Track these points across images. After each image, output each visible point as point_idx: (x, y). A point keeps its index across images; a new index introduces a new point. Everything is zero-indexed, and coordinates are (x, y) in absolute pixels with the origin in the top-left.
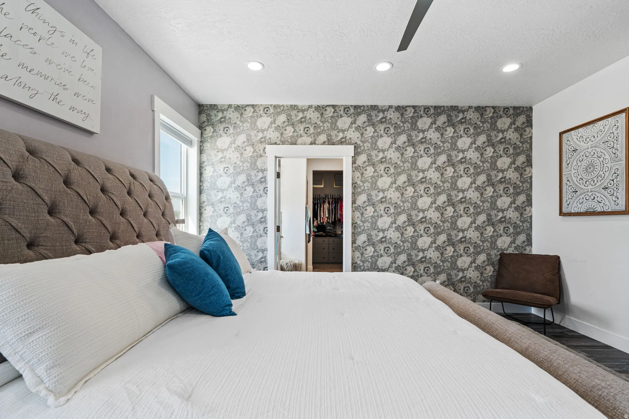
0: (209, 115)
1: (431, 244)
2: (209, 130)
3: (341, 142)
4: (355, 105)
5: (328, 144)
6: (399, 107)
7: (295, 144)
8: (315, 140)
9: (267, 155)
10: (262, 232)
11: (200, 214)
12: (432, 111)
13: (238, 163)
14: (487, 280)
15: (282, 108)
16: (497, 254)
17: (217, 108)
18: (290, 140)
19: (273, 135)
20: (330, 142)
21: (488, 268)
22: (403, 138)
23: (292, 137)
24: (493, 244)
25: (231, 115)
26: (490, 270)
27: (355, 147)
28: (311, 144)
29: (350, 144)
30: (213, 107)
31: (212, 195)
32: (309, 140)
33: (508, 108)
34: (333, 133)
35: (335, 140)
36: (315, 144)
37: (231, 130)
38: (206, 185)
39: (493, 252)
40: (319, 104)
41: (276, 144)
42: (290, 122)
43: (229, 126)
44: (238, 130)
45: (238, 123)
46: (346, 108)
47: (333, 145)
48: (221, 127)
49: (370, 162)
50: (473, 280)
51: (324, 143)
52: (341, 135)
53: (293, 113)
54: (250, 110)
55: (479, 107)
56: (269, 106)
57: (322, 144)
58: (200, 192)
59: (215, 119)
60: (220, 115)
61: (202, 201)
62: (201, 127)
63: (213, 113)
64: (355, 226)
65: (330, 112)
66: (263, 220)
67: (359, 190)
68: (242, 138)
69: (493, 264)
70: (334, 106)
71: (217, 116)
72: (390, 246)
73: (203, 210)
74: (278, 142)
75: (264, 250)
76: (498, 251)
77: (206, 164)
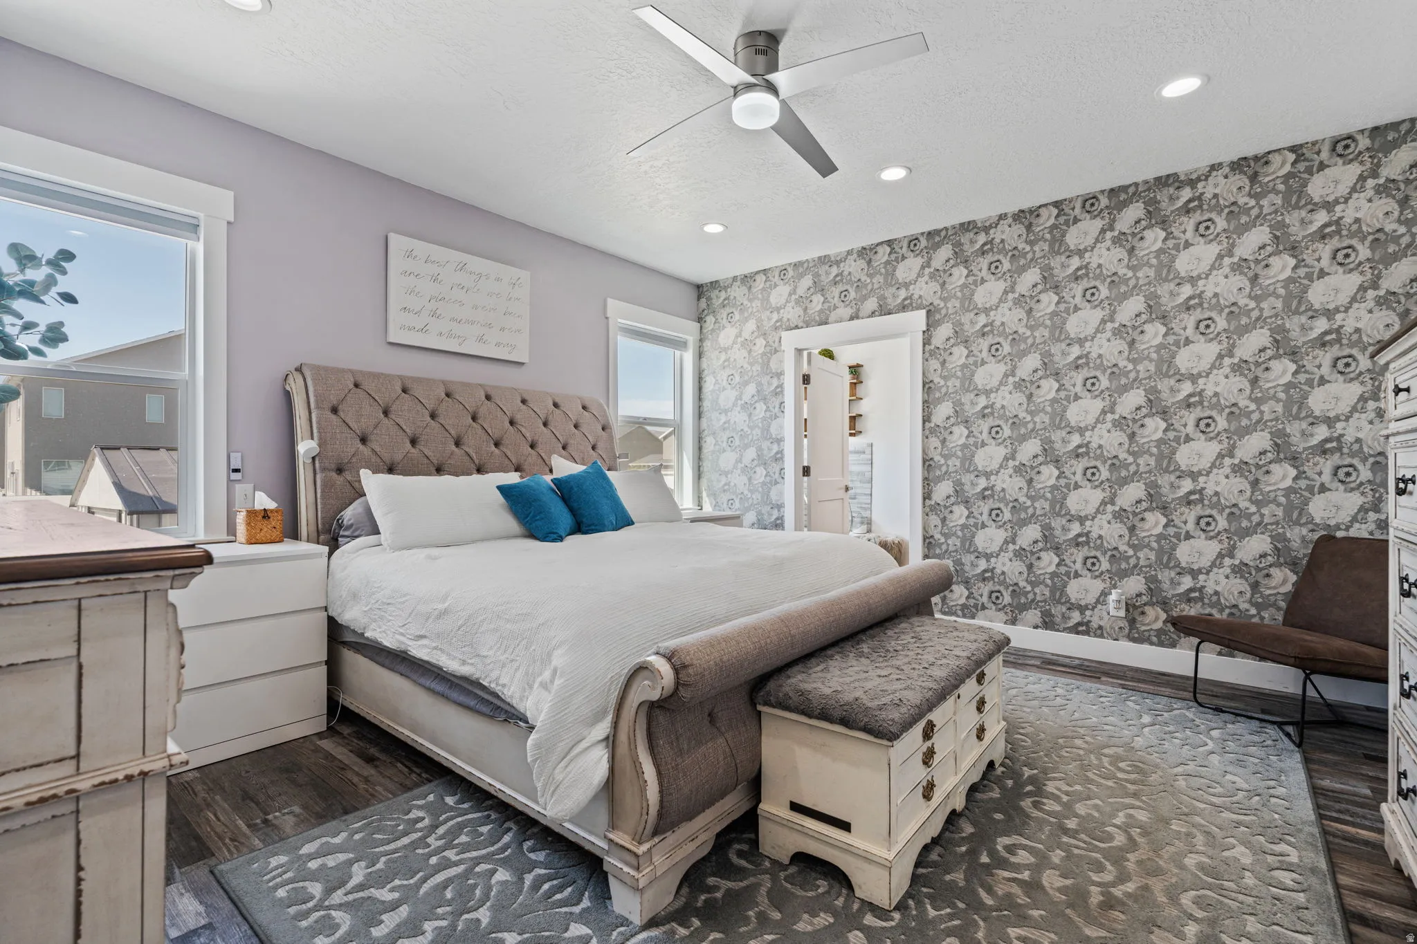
0: (709, 299)
1: (1101, 504)
2: (710, 319)
3: (903, 308)
4: (929, 229)
5: (881, 315)
6: (1023, 211)
7: (826, 323)
8: (858, 310)
9: (783, 348)
10: (777, 475)
11: (700, 448)
12: (1104, 201)
13: (746, 366)
14: (1274, 605)
15: (806, 265)
16: (1308, 539)
17: (719, 286)
18: (817, 318)
19: (792, 313)
20: (884, 310)
21: (1278, 574)
22: (1032, 276)
23: (821, 311)
24: (1296, 508)
25: (737, 292)
26: (1283, 580)
27: (928, 312)
28: (852, 319)
29: (918, 308)
30: (714, 285)
31: (713, 419)
32: (849, 311)
33: (1350, 137)
34: (889, 293)
35: (893, 303)
36: (858, 318)
37: (737, 316)
38: (706, 404)
39: (1296, 535)
40: (864, 245)
41: (797, 327)
42: (818, 287)
43: (734, 310)
44: (746, 314)
45: (746, 302)
46: (913, 240)
47: (890, 314)
48: (724, 313)
49: (960, 337)
50: (1226, 599)
51: (873, 314)
52: (903, 294)
53: (822, 270)
54: (761, 279)
55: (1245, 158)
56: (787, 267)
57: (869, 317)
58: (699, 414)
59: (716, 302)
60: (723, 295)
61: (702, 428)
62: (700, 320)
63: (714, 294)
64: (930, 465)
65: (883, 254)
66: (779, 457)
67: (938, 395)
68: (751, 326)
69: (1293, 564)
70: (889, 243)
71: (718, 297)
72: (1002, 506)
73: (702, 442)
74: (800, 325)
75: (780, 507)
76: (1313, 531)
77: (706, 372)
